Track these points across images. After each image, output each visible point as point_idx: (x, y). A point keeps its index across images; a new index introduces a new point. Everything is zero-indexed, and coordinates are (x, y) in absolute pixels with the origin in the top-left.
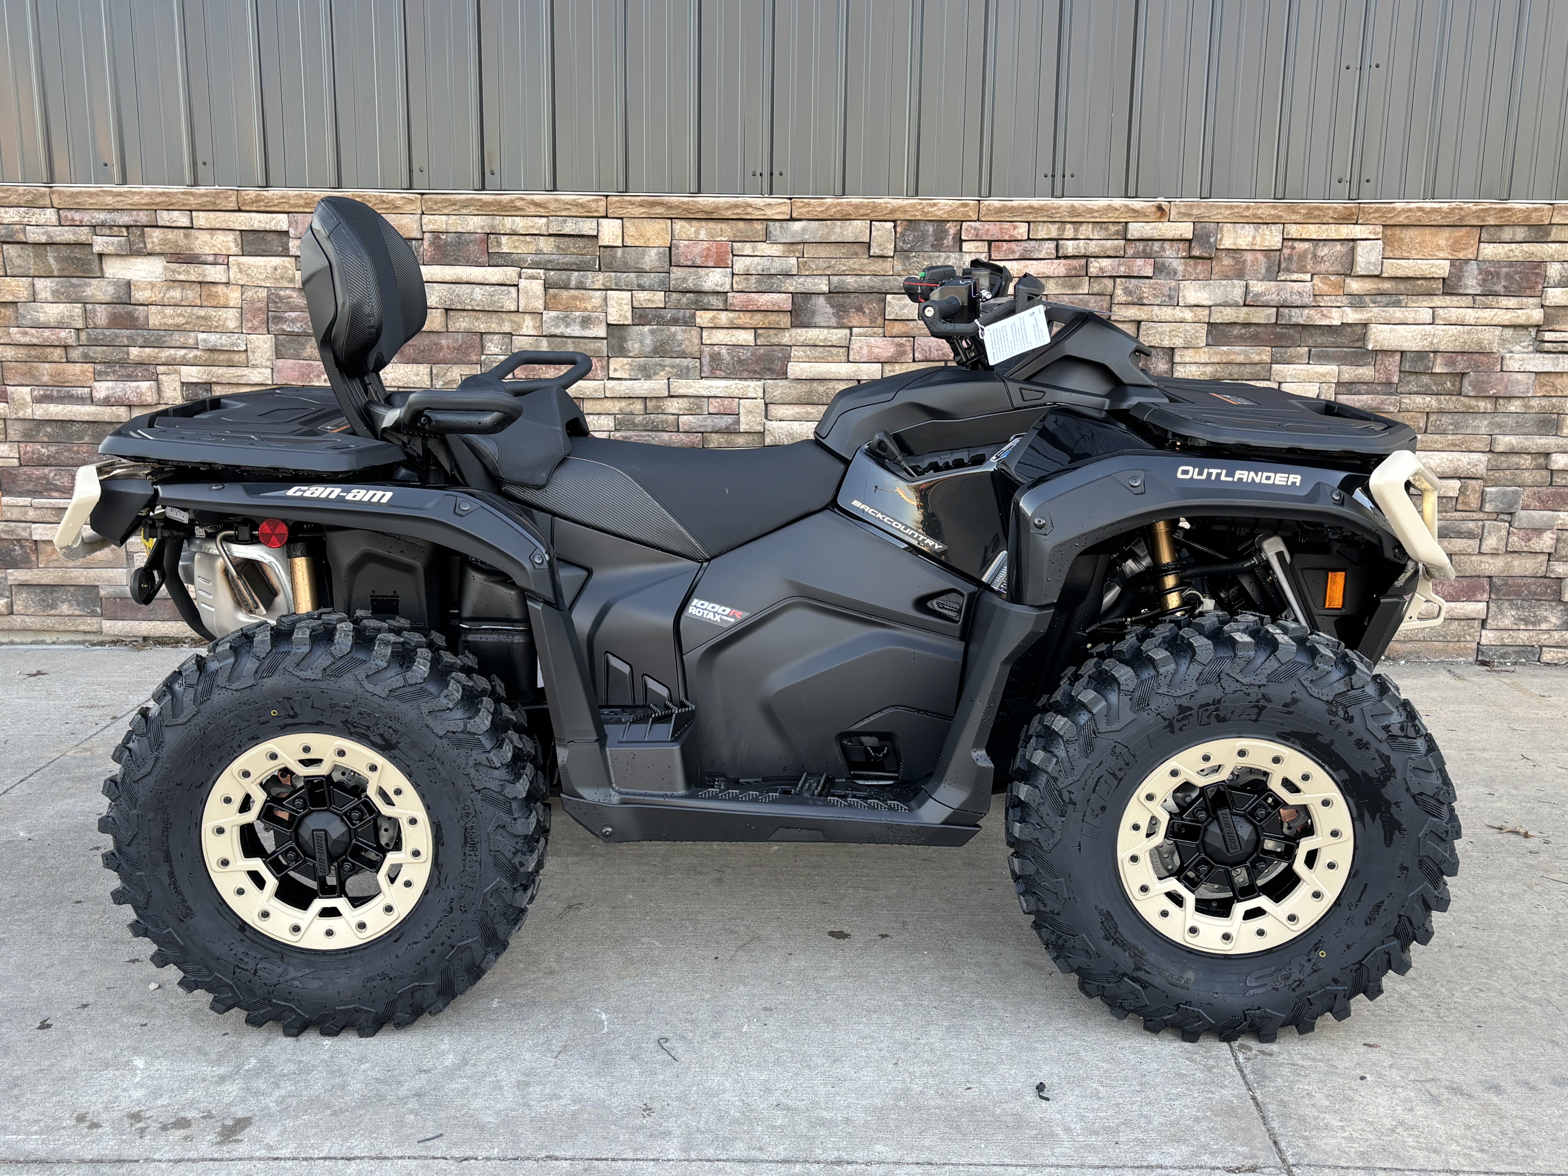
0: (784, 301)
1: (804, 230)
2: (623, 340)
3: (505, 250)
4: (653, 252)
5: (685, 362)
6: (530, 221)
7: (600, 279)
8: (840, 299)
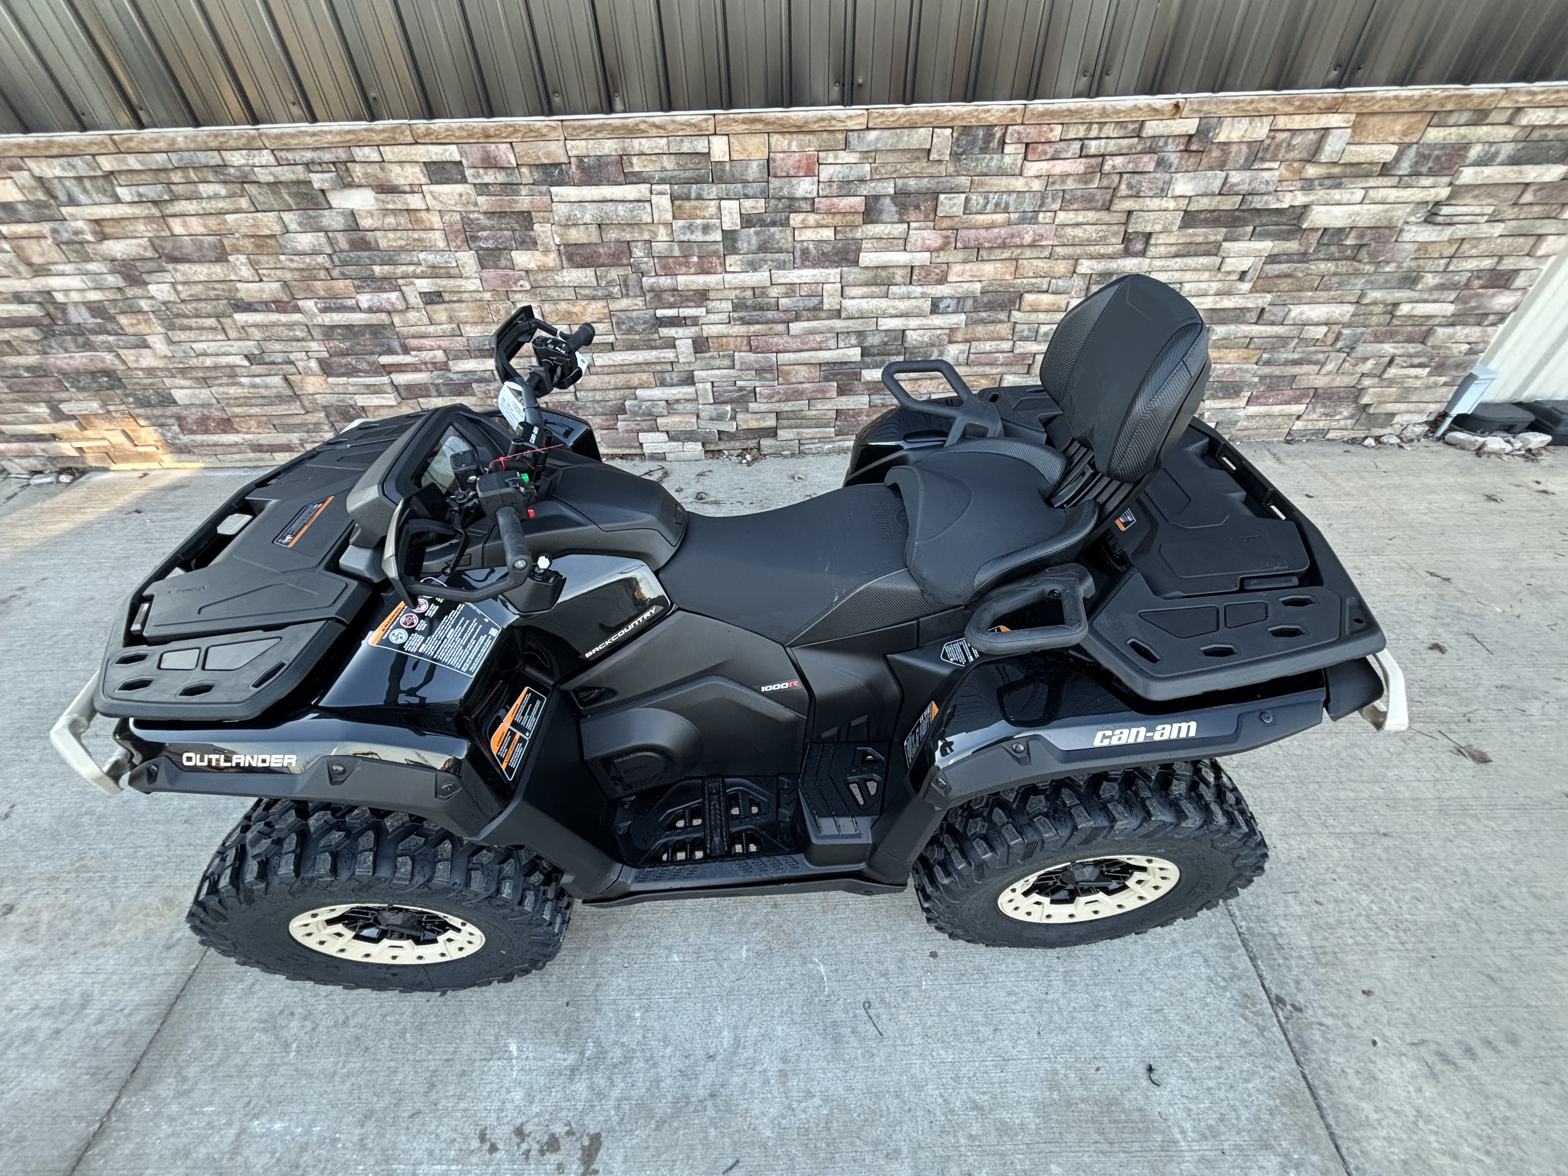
0: (857, 202)
1: (878, 140)
2: (735, 240)
3: (637, 169)
4: (754, 164)
5: (782, 256)
6: (653, 142)
7: (714, 190)
8: (902, 199)
